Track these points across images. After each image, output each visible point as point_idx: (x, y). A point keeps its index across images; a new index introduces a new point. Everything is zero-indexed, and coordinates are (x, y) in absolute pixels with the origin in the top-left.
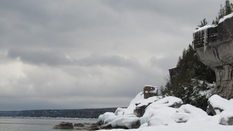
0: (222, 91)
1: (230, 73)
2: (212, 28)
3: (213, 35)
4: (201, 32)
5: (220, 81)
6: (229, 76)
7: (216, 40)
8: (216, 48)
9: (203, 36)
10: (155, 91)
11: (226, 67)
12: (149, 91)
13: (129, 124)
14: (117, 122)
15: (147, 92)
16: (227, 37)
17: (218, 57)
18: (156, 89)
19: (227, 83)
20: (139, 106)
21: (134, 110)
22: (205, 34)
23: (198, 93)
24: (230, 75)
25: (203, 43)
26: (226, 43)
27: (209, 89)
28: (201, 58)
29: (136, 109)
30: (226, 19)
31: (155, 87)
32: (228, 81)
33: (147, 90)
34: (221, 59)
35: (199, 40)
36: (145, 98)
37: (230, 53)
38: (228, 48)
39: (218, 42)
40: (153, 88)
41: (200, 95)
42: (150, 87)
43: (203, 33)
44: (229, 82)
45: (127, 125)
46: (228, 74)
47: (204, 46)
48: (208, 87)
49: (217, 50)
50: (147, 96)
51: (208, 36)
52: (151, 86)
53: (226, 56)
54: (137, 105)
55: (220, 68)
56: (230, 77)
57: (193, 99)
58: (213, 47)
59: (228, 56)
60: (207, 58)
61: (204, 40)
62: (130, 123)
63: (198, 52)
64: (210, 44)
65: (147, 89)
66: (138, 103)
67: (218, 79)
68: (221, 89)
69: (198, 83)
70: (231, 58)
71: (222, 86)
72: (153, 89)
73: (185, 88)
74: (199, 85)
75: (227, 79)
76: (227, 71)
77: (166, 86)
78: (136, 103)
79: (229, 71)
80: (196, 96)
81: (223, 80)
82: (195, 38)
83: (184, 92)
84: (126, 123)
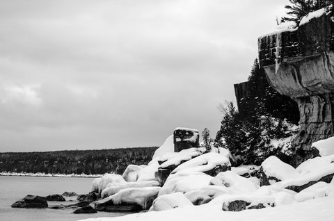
0: (308, 140)
1: (322, 110)
2: (289, 32)
3: (291, 45)
4: (271, 38)
5: (306, 123)
6: (319, 114)
7: (295, 54)
8: (297, 66)
9: (274, 46)
10: (193, 139)
11: (315, 99)
12: (182, 138)
13: (143, 199)
14: (122, 196)
15: (178, 140)
16: (312, 51)
17: (300, 82)
18: (195, 134)
19: (317, 128)
20: (164, 165)
21: (156, 173)
22: (278, 42)
23: (268, 142)
24: (321, 113)
25: (275, 57)
26: (312, 59)
27: (288, 135)
28: (272, 81)
29: (159, 171)
30: (312, 19)
31: (193, 130)
32: (318, 123)
33: (180, 136)
34: (305, 86)
35: (268, 52)
36: (175, 151)
37: (318, 77)
38: (315, 68)
39: (299, 58)
40: (189, 132)
41: (271, 147)
42: (184, 132)
43: (274, 41)
44: (319, 126)
45: (139, 201)
46: (317, 111)
47: (275, 63)
48: (286, 132)
49: (298, 71)
50: (179, 147)
51: (283, 46)
52: (187, 129)
53: (313, 81)
54: (160, 163)
55: (306, 100)
56: (321, 117)
57: (260, 154)
58: (292, 64)
59: (316, 82)
60: (282, 82)
61: (276, 53)
62: (145, 197)
63: (267, 71)
64: (285, 60)
65: (178, 134)
66: (162, 160)
67: (303, 119)
68: (307, 136)
69: (270, 125)
70: (320, 85)
71: (309, 132)
72: (191, 134)
73: (247, 134)
74: (272, 128)
75: (315, 121)
76: (316, 106)
77: (223, 122)
78: (160, 160)
79: (319, 107)
80: (265, 149)
81: (309, 121)
82: (261, 48)
83: (245, 140)
84: (137, 197)
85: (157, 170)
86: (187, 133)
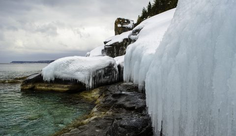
10: (130, 25)
12: (122, 24)
15: (119, 25)
18: (131, 22)
20: (108, 44)
21: (103, 50)
29: (105, 49)
31: (130, 19)
33: (120, 23)
36: (116, 34)
40: (127, 20)
42: (123, 20)
50: (118, 31)
52: (126, 18)
54: (105, 43)
65: (120, 21)
66: (107, 41)
72: (128, 22)
78: (105, 41)
84: (78, 71)
85: (103, 48)
86: (126, 21)
